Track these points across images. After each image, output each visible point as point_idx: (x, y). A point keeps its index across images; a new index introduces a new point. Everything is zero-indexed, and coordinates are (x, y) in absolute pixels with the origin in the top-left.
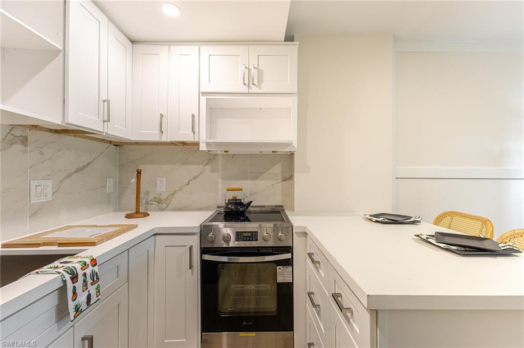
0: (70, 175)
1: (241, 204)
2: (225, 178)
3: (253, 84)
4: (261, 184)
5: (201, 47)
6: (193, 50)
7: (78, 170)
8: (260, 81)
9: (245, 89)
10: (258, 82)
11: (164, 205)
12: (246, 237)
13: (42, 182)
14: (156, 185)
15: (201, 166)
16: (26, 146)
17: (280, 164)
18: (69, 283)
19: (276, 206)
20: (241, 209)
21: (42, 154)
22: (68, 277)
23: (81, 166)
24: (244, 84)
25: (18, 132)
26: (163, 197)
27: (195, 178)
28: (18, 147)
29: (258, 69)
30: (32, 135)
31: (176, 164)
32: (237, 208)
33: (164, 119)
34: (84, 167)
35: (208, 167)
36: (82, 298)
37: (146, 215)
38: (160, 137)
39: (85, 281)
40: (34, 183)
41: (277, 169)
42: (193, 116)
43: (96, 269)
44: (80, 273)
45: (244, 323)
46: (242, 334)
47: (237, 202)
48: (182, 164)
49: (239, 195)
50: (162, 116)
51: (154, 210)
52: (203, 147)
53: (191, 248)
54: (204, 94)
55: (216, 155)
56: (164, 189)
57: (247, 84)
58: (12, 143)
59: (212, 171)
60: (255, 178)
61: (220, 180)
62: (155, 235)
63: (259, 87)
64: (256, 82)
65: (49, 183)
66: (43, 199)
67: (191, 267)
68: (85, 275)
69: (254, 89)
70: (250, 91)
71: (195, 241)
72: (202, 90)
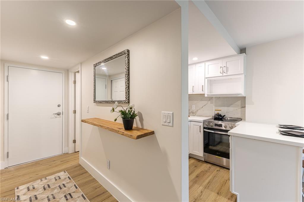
1: (220, 116)
2: (216, 106)
3: (224, 73)
4: (231, 109)
5: (206, 63)
6: (203, 64)
8: (227, 71)
9: (221, 75)
10: (226, 72)
11: (194, 114)
12: (218, 125)
14: (192, 107)
15: (207, 102)
17: (240, 101)
19: (237, 118)
24: (221, 73)
26: (194, 111)
27: (205, 105)
29: (226, 67)
31: (198, 101)
32: (218, 117)
33: (194, 87)
35: (209, 102)
37: (189, 116)
38: (193, 93)
41: (239, 103)
42: (203, 86)
45: (217, 153)
46: (217, 156)
48: (200, 101)
49: (220, 113)
50: (193, 86)
51: (191, 116)
52: (206, 96)
53: (200, 126)
54: (206, 78)
55: (212, 97)
56: (194, 109)
57: (222, 73)
59: (211, 103)
60: (228, 106)
61: (214, 107)
62: (191, 121)
63: (227, 74)
67: (200, 132)
69: (225, 74)
70: (223, 75)
71: (201, 124)
72: (206, 77)
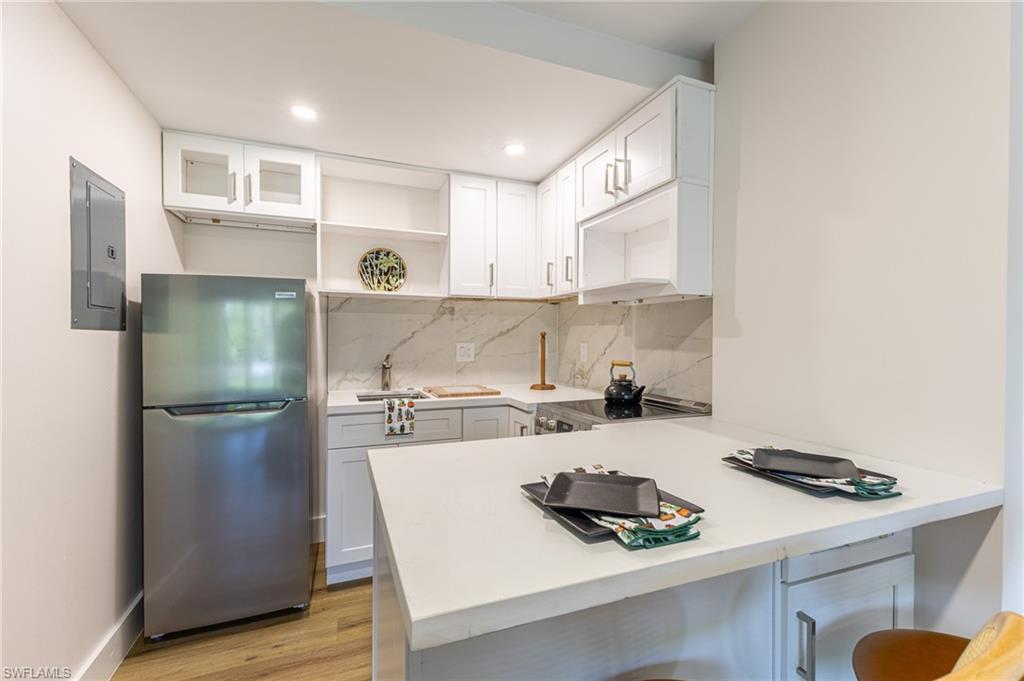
0: (492, 339)
3: (620, 189)
4: (682, 359)
5: (578, 161)
6: (571, 168)
7: (502, 334)
8: (628, 180)
10: (625, 184)
11: (586, 381)
13: (465, 345)
14: (580, 353)
15: (616, 327)
16: (453, 315)
18: (387, 410)
20: (626, 397)
21: (466, 320)
22: (387, 406)
23: (505, 330)
24: (608, 193)
25: (447, 305)
26: (585, 369)
27: (610, 344)
28: (447, 317)
29: (626, 161)
30: (458, 306)
31: (594, 324)
32: (618, 393)
34: (508, 331)
35: (622, 328)
36: (397, 425)
37: (552, 388)
39: (400, 414)
40: (458, 346)
42: (568, 258)
43: (412, 410)
44: (397, 407)
47: (624, 385)
50: (550, 265)
52: (581, 301)
53: (523, 428)
54: (581, 224)
55: (630, 307)
56: (585, 359)
57: (613, 191)
58: (443, 314)
59: (626, 333)
60: (674, 347)
61: (633, 348)
62: (509, 406)
63: (626, 191)
64: (621, 184)
65: (472, 345)
66: (466, 359)
68: (400, 410)
69: (623, 197)
70: (617, 202)
71: (530, 421)
72: (579, 220)
